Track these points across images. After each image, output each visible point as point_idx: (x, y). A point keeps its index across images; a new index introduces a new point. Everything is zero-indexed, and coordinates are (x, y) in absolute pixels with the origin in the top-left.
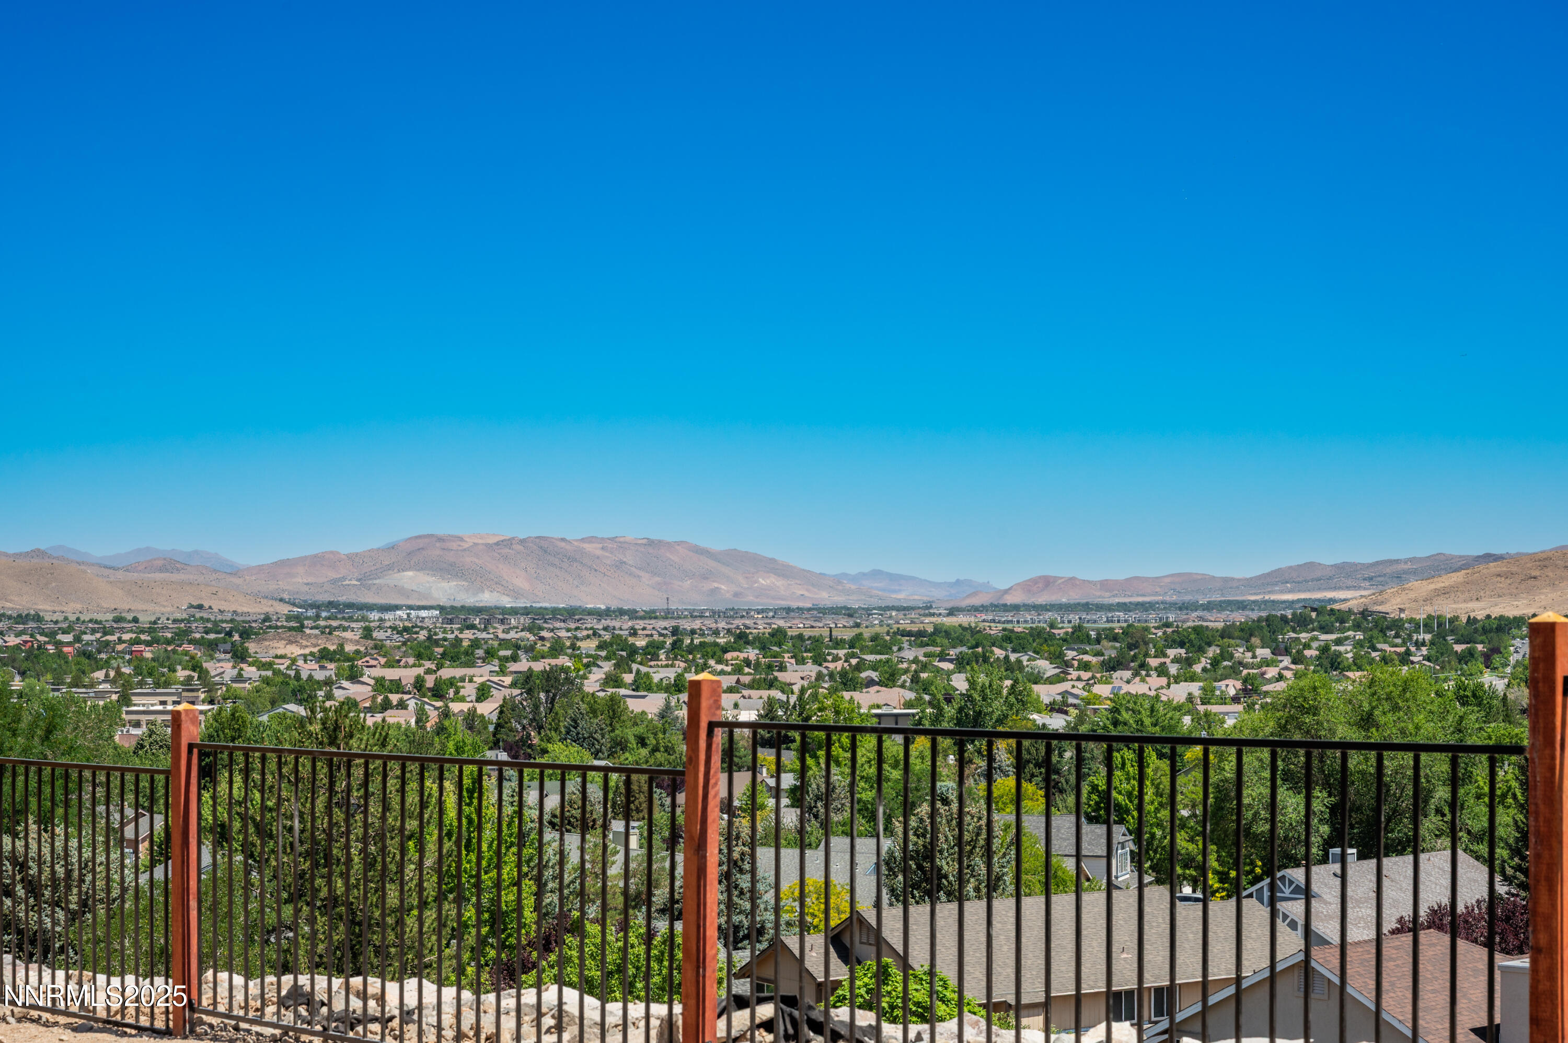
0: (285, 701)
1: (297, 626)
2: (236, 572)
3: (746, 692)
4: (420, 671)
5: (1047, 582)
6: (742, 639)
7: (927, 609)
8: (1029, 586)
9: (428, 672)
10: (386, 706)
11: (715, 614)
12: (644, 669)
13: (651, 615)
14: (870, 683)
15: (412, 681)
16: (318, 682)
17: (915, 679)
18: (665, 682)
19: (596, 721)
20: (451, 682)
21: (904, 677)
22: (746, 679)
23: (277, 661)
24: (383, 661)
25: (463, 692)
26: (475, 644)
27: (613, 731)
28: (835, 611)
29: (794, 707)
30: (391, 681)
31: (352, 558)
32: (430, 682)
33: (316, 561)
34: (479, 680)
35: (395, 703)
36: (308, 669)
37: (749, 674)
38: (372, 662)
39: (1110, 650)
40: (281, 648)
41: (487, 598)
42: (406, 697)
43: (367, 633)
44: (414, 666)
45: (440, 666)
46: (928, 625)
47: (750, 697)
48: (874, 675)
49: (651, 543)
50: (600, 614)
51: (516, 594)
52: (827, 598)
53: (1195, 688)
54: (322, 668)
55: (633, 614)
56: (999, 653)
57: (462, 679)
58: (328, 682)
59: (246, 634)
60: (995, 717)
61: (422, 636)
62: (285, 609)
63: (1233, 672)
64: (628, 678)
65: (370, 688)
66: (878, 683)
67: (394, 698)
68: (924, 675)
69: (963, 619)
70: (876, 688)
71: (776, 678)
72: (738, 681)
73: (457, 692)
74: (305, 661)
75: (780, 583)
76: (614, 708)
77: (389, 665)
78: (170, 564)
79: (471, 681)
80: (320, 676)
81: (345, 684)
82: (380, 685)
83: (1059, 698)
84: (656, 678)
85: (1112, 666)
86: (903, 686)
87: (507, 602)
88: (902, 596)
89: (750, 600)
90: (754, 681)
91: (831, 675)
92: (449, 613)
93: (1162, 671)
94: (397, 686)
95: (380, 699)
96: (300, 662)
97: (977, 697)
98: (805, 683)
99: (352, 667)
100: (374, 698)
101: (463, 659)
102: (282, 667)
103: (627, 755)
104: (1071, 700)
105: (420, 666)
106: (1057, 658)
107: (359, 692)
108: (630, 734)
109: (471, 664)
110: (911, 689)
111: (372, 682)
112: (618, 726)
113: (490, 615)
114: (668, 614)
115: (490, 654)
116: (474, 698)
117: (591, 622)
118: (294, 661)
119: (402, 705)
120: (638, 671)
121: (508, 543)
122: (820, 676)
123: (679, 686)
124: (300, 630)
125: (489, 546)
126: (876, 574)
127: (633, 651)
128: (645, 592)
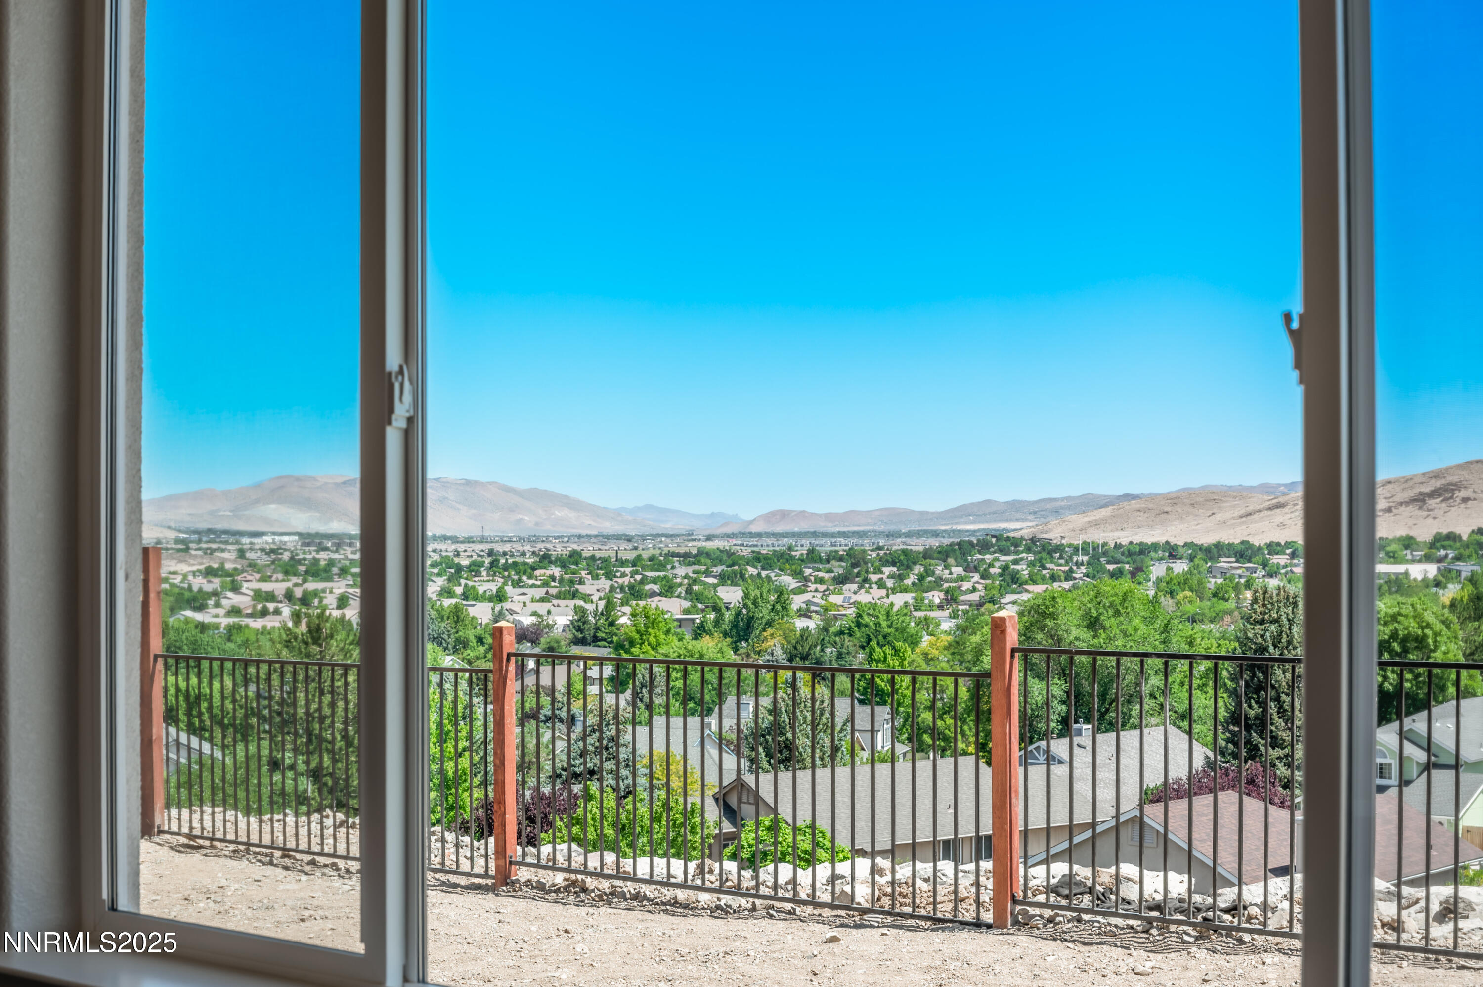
0: (181, 609)
1: (183, 548)
3: (555, 602)
4: (289, 584)
5: (784, 515)
6: (545, 559)
7: (689, 536)
8: (770, 517)
9: (296, 585)
10: (264, 613)
11: (521, 539)
12: (470, 583)
13: (469, 540)
14: (653, 594)
15: (283, 592)
16: (207, 593)
17: (689, 591)
18: (488, 593)
19: (443, 624)
20: (315, 594)
21: (679, 590)
22: (553, 591)
23: (172, 576)
24: (258, 576)
25: (325, 602)
26: (331, 563)
27: (457, 632)
28: (618, 537)
29: (602, 614)
30: (266, 592)
32: (298, 593)
34: (338, 592)
35: (271, 610)
36: (198, 583)
37: (555, 587)
38: (249, 577)
39: (839, 568)
41: (336, 526)
42: (280, 605)
43: (241, 554)
44: (283, 580)
45: (305, 581)
46: (692, 548)
47: (558, 606)
48: (656, 588)
49: (468, 483)
52: (610, 527)
53: (909, 597)
54: (209, 582)
55: (454, 540)
56: (752, 570)
57: (324, 591)
58: (215, 594)
60: (764, 621)
61: (286, 556)
62: (172, 535)
63: (938, 584)
64: (459, 590)
65: (249, 598)
66: (660, 595)
67: (271, 606)
68: (696, 588)
70: (659, 598)
71: (577, 590)
72: (547, 593)
73: (321, 602)
74: (194, 575)
75: (572, 515)
76: (457, 615)
77: (264, 579)
79: (331, 592)
80: (208, 588)
81: (230, 594)
82: (258, 595)
83: (804, 606)
84: (481, 590)
85: (842, 580)
86: (679, 597)
87: (352, 529)
88: (668, 526)
89: (548, 528)
90: (560, 592)
91: (622, 588)
92: (308, 539)
93: (881, 585)
94: (271, 597)
95: (259, 607)
96: (190, 577)
97: (749, 604)
98: (602, 594)
99: (233, 581)
100: (254, 606)
101: (324, 575)
102: (176, 581)
103: (469, 651)
104: (813, 608)
105: (288, 580)
106: (797, 574)
107: (242, 600)
108: (471, 635)
109: (329, 579)
110: (685, 599)
111: (251, 593)
112: (461, 628)
113: (340, 540)
114: (483, 540)
115: (344, 571)
116: (335, 606)
118: (185, 576)
119: (277, 612)
120: (466, 585)
121: (352, 482)
122: (612, 589)
123: (500, 597)
124: (187, 549)
125: (337, 485)
126: (649, 508)
127: (459, 568)
128: (461, 523)
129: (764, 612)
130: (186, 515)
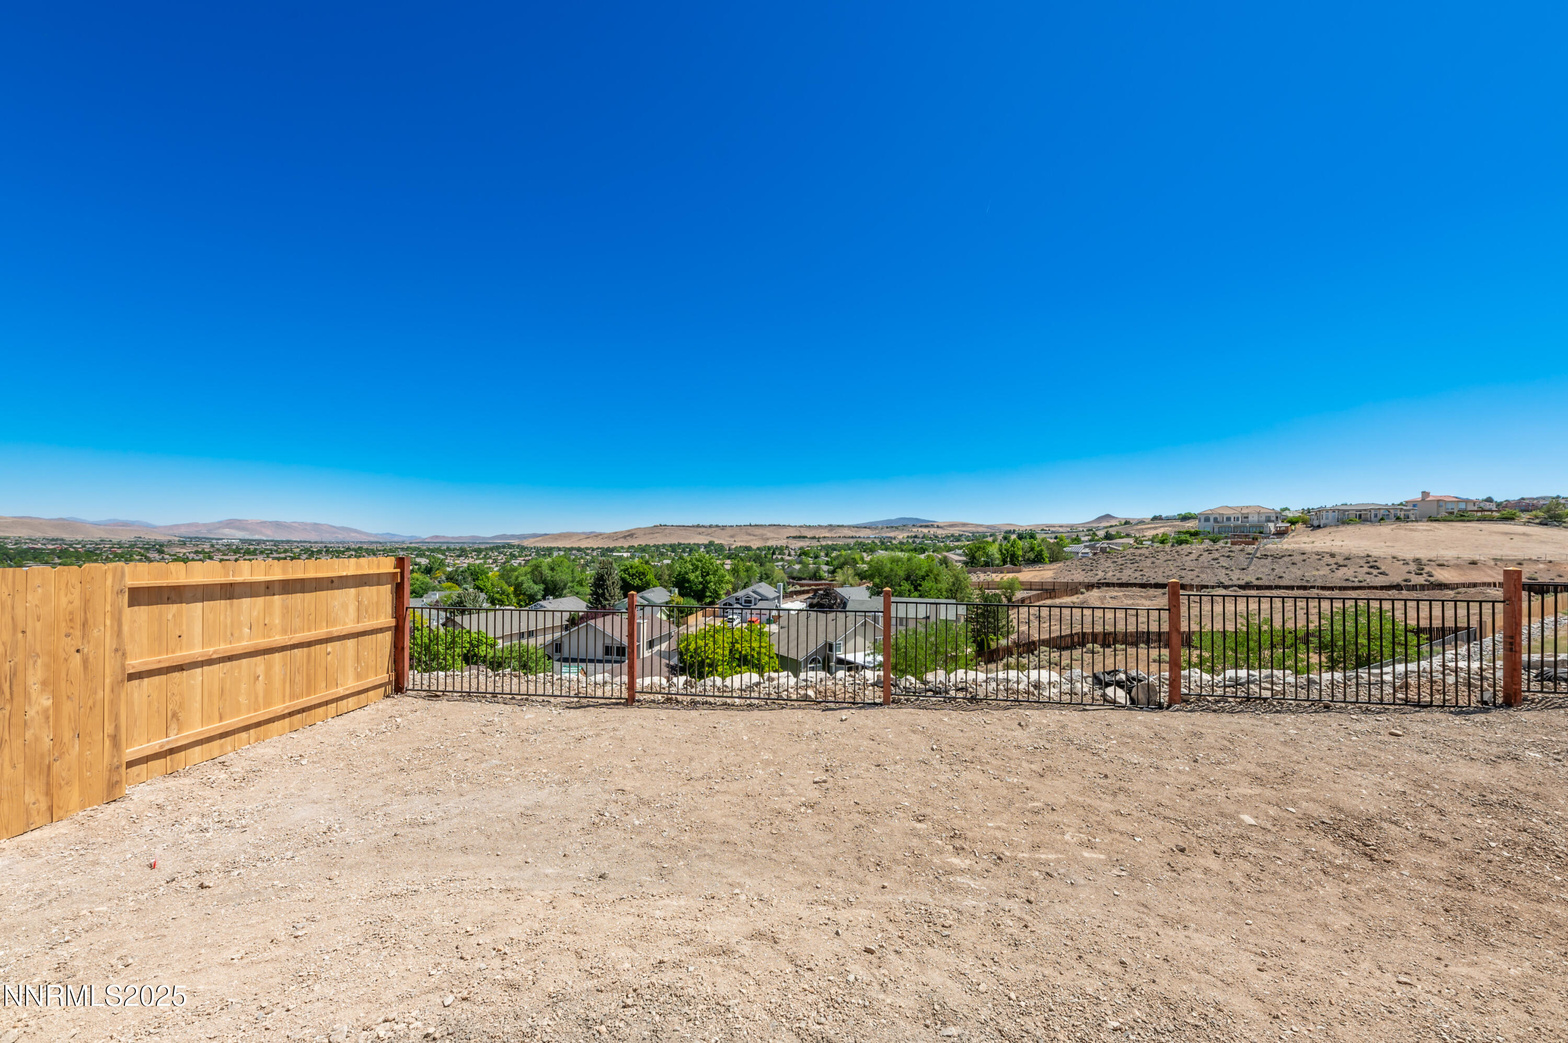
1: (183, 544)
2: (155, 527)
5: (437, 537)
6: (348, 549)
7: (403, 542)
8: (432, 537)
11: (337, 543)
13: (316, 542)
26: (256, 549)
28: (376, 542)
31: (204, 525)
33: (189, 525)
39: (458, 553)
40: (178, 550)
41: (257, 537)
43: (212, 546)
46: (405, 546)
49: (315, 524)
50: (298, 542)
51: (268, 536)
52: (372, 539)
53: (482, 561)
55: (310, 542)
56: (427, 553)
59: (161, 546)
61: (234, 547)
62: (177, 539)
63: (490, 557)
69: (417, 545)
75: (358, 535)
77: (224, 555)
78: (125, 524)
83: (448, 563)
85: (459, 556)
87: (265, 538)
88: (395, 539)
89: (348, 539)
92: (243, 541)
93: (472, 557)
104: (452, 564)
106: (444, 554)
113: (259, 542)
114: (322, 543)
115: (261, 553)
117: (296, 544)
121: (265, 522)
124: (185, 544)
125: (258, 523)
126: (388, 534)
127: (313, 552)
128: (313, 537)
129: (436, 566)
130: (184, 532)
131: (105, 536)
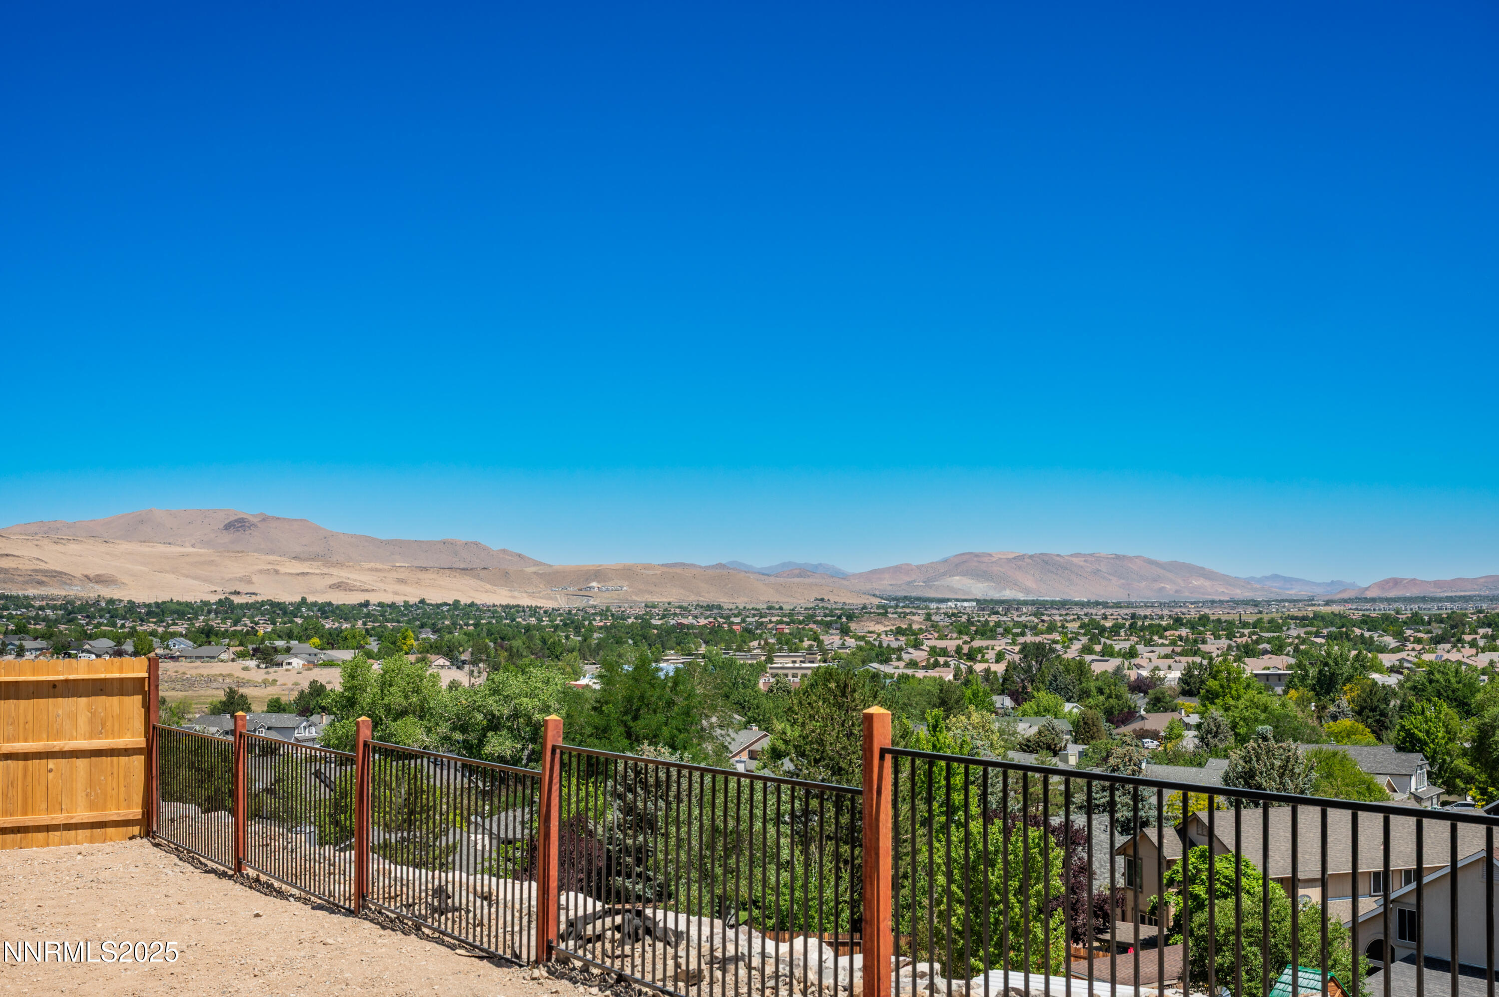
0: (871, 662)
1: (883, 612)
2: (845, 577)
3: (1177, 658)
4: (960, 642)
5: (1396, 582)
6: (1178, 622)
7: (1310, 601)
8: (1383, 585)
9: (965, 643)
10: (936, 665)
11: (1162, 605)
12: (1108, 642)
13: (1118, 605)
14: (1265, 652)
15: (954, 649)
16: (893, 649)
17: (1296, 650)
18: (1123, 651)
19: (1069, 677)
20: (980, 650)
21: (1288, 648)
22: (1178, 649)
23: (868, 635)
24: (936, 635)
25: (987, 656)
26: (998, 624)
27: (1081, 684)
28: (1246, 603)
29: (1206, 669)
30: (941, 648)
31: (919, 567)
32: (966, 649)
33: (897, 570)
34: (998, 648)
35: (942, 663)
36: (889, 640)
37: (1181, 646)
38: (930, 636)
39: (1438, 630)
40: (873, 627)
41: (1008, 594)
42: (949, 659)
43: (928, 617)
44: (956, 639)
45: (972, 639)
46: (1310, 611)
47: (1180, 662)
48: (1268, 646)
49: (1118, 557)
50: (1082, 605)
51: (1027, 591)
52: (1240, 594)
54: (897, 639)
55: (1105, 605)
56: (1358, 631)
57: (987, 648)
58: (900, 649)
59: (850, 617)
60: (1344, 677)
61: (964, 618)
62: (876, 601)
64: (1098, 648)
65: (926, 653)
66: (1272, 653)
67: (942, 660)
68: (1302, 647)
69: (1336, 608)
70: (1269, 656)
71: (1199, 649)
72: (1173, 651)
73: (983, 656)
74: (887, 635)
75: (1207, 584)
76: (1081, 669)
77: (941, 638)
78: (803, 572)
79: (993, 649)
80: (895, 645)
81: (911, 650)
82: (933, 651)
83: (1397, 663)
84: (1117, 648)
85: (1437, 640)
86: (1287, 655)
87: (1021, 597)
88: (1294, 592)
89: (1186, 595)
90: (1183, 650)
91: (1238, 647)
92: (982, 604)
93: (1473, 644)
94: (944, 652)
95: (932, 660)
96: (883, 636)
97: (1331, 662)
98: (1219, 652)
99: (916, 639)
100: (928, 660)
101: (989, 634)
102: (871, 639)
103: (1090, 700)
104: (1406, 665)
105: (960, 639)
106: (1398, 634)
107: (919, 655)
108: (1092, 685)
109: (993, 638)
110: (1293, 657)
111: (928, 649)
112: (1084, 680)
113: (1009, 605)
114: (1129, 605)
115: (1007, 631)
116: (994, 660)
117: (1076, 610)
118: (879, 635)
119: (946, 665)
120: (1105, 643)
121: (1021, 558)
122: (1230, 648)
123: (1132, 654)
124: (885, 614)
125: (1009, 560)
126: (1275, 577)
127: (1103, 630)
128: (1112, 591)
130: (888, 585)
131: (775, 598)
